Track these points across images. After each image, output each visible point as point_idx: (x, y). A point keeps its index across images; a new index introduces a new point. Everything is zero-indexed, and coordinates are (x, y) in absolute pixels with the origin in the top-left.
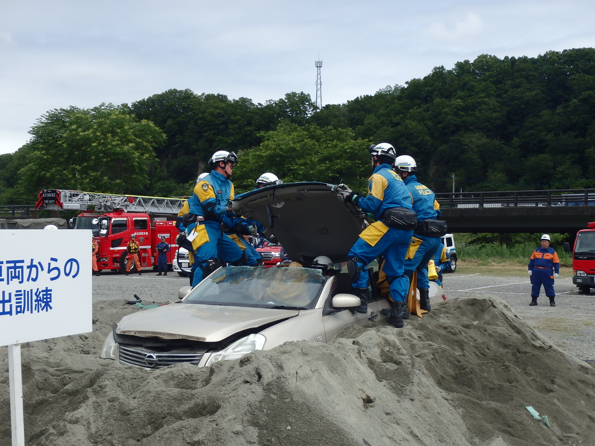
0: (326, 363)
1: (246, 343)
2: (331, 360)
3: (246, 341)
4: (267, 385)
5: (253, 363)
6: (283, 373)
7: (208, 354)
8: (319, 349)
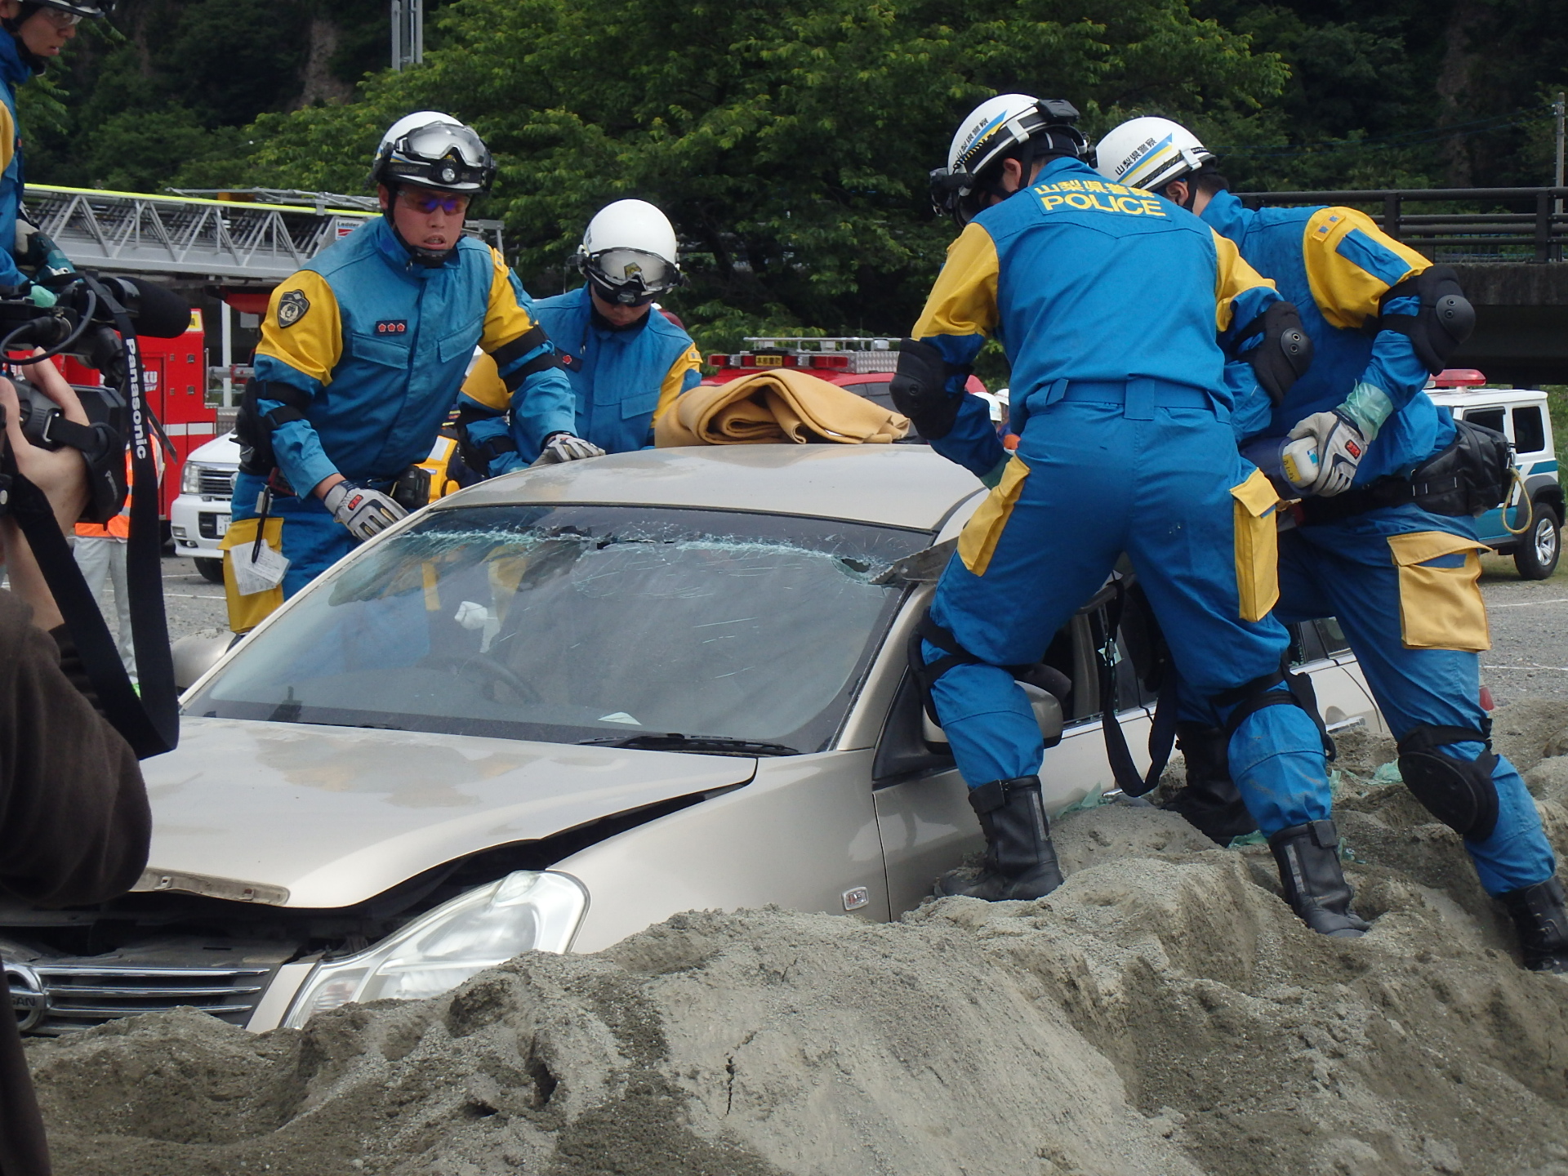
0: (878, 1023)
1: (487, 915)
2: (903, 1006)
3: (486, 907)
4: (579, 1126)
5: (516, 1017)
6: (664, 1070)
7: (299, 970)
8: (847, 954)
